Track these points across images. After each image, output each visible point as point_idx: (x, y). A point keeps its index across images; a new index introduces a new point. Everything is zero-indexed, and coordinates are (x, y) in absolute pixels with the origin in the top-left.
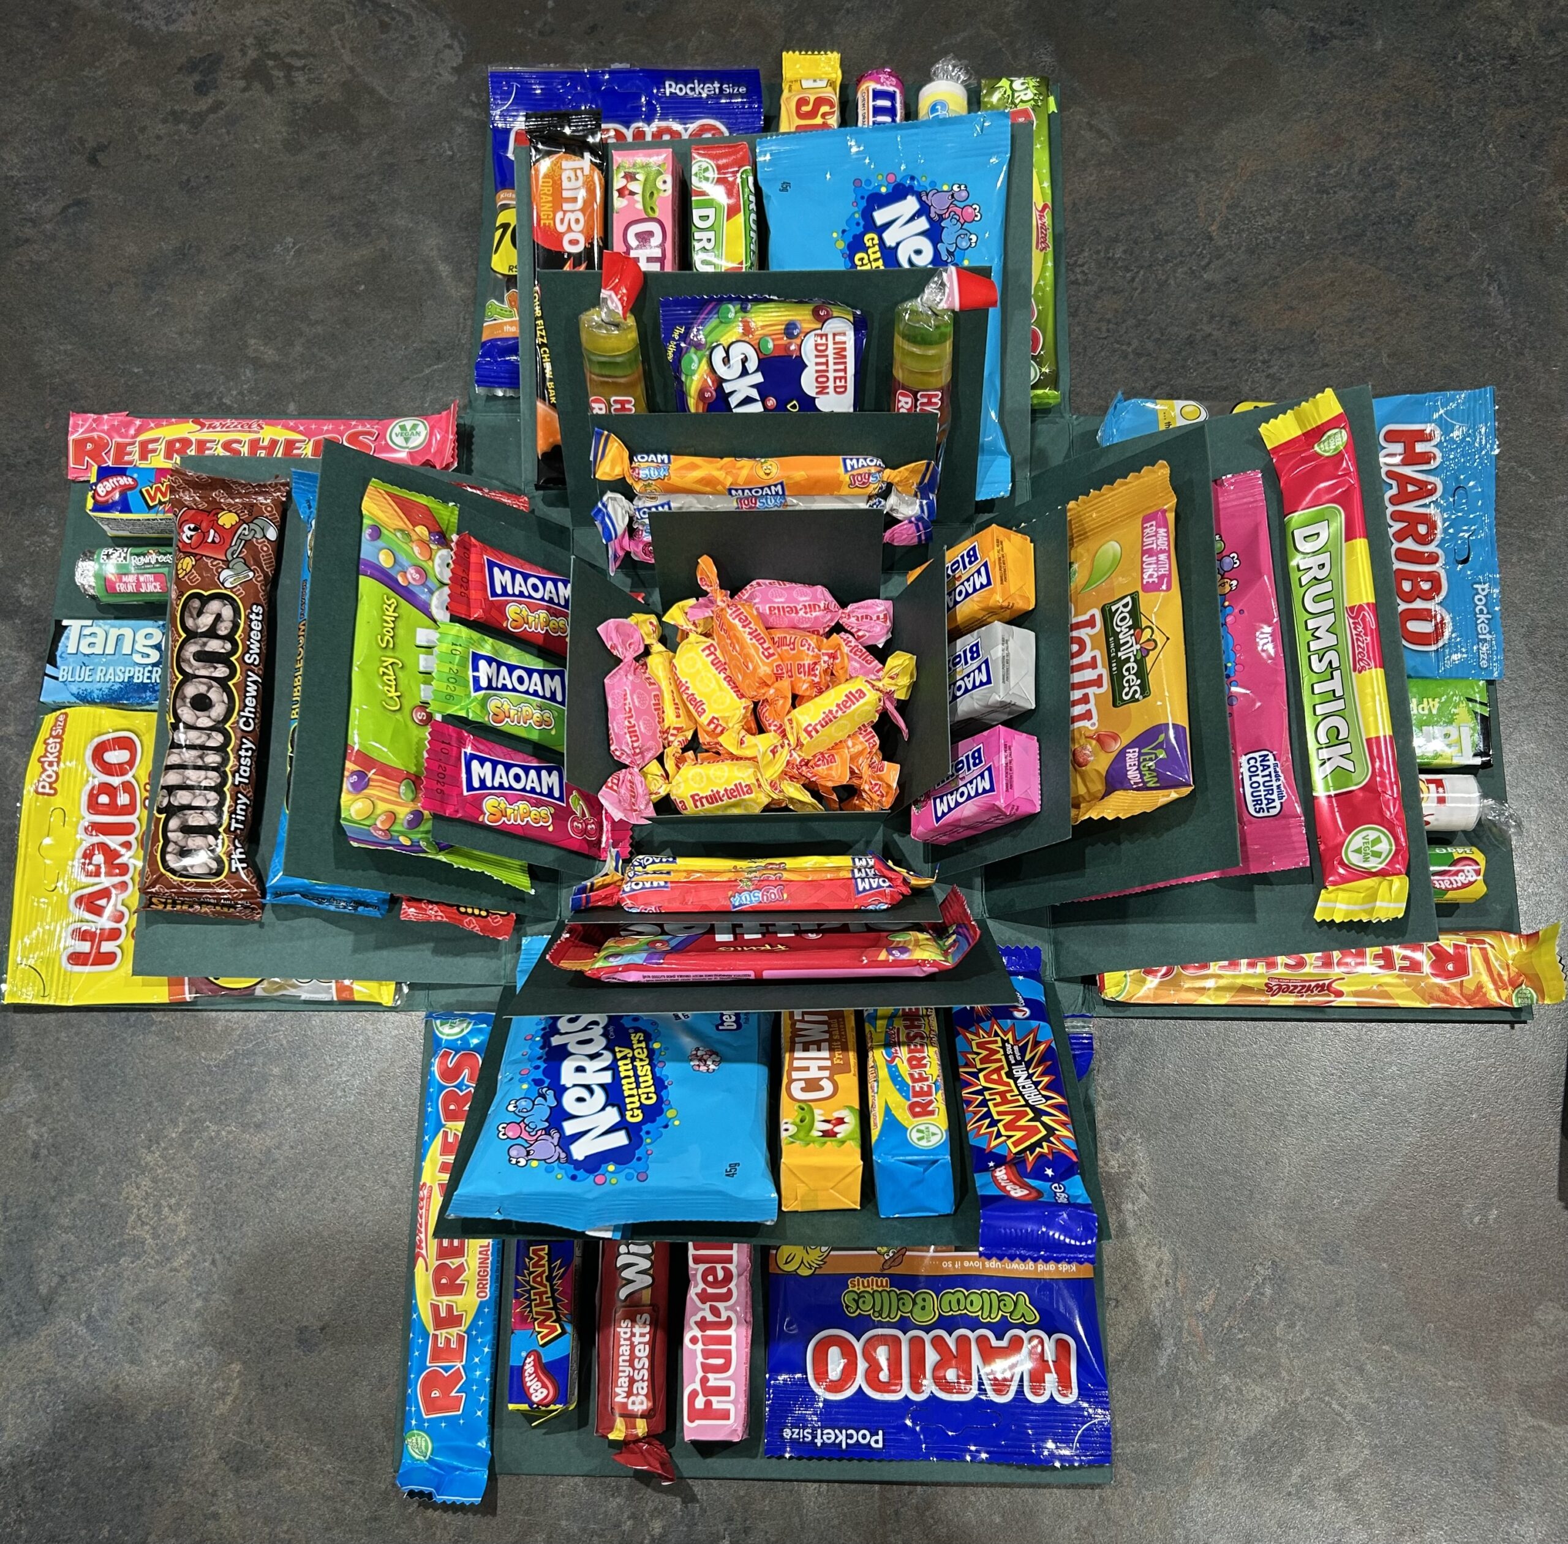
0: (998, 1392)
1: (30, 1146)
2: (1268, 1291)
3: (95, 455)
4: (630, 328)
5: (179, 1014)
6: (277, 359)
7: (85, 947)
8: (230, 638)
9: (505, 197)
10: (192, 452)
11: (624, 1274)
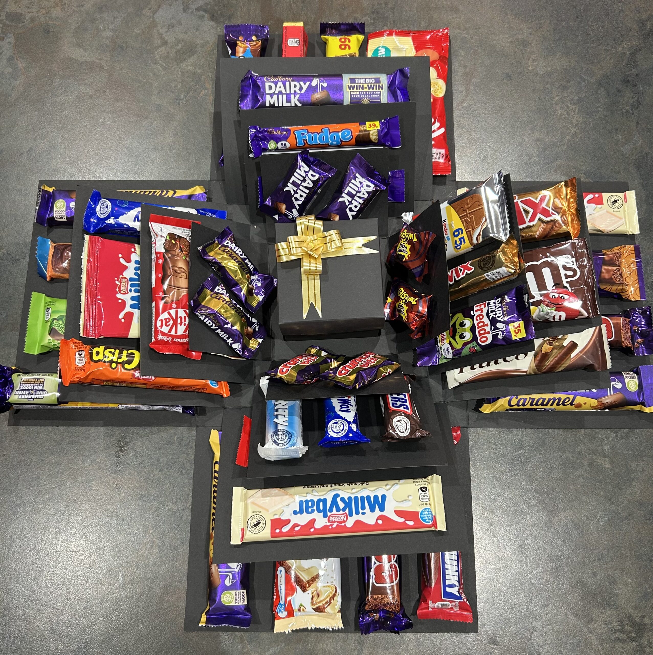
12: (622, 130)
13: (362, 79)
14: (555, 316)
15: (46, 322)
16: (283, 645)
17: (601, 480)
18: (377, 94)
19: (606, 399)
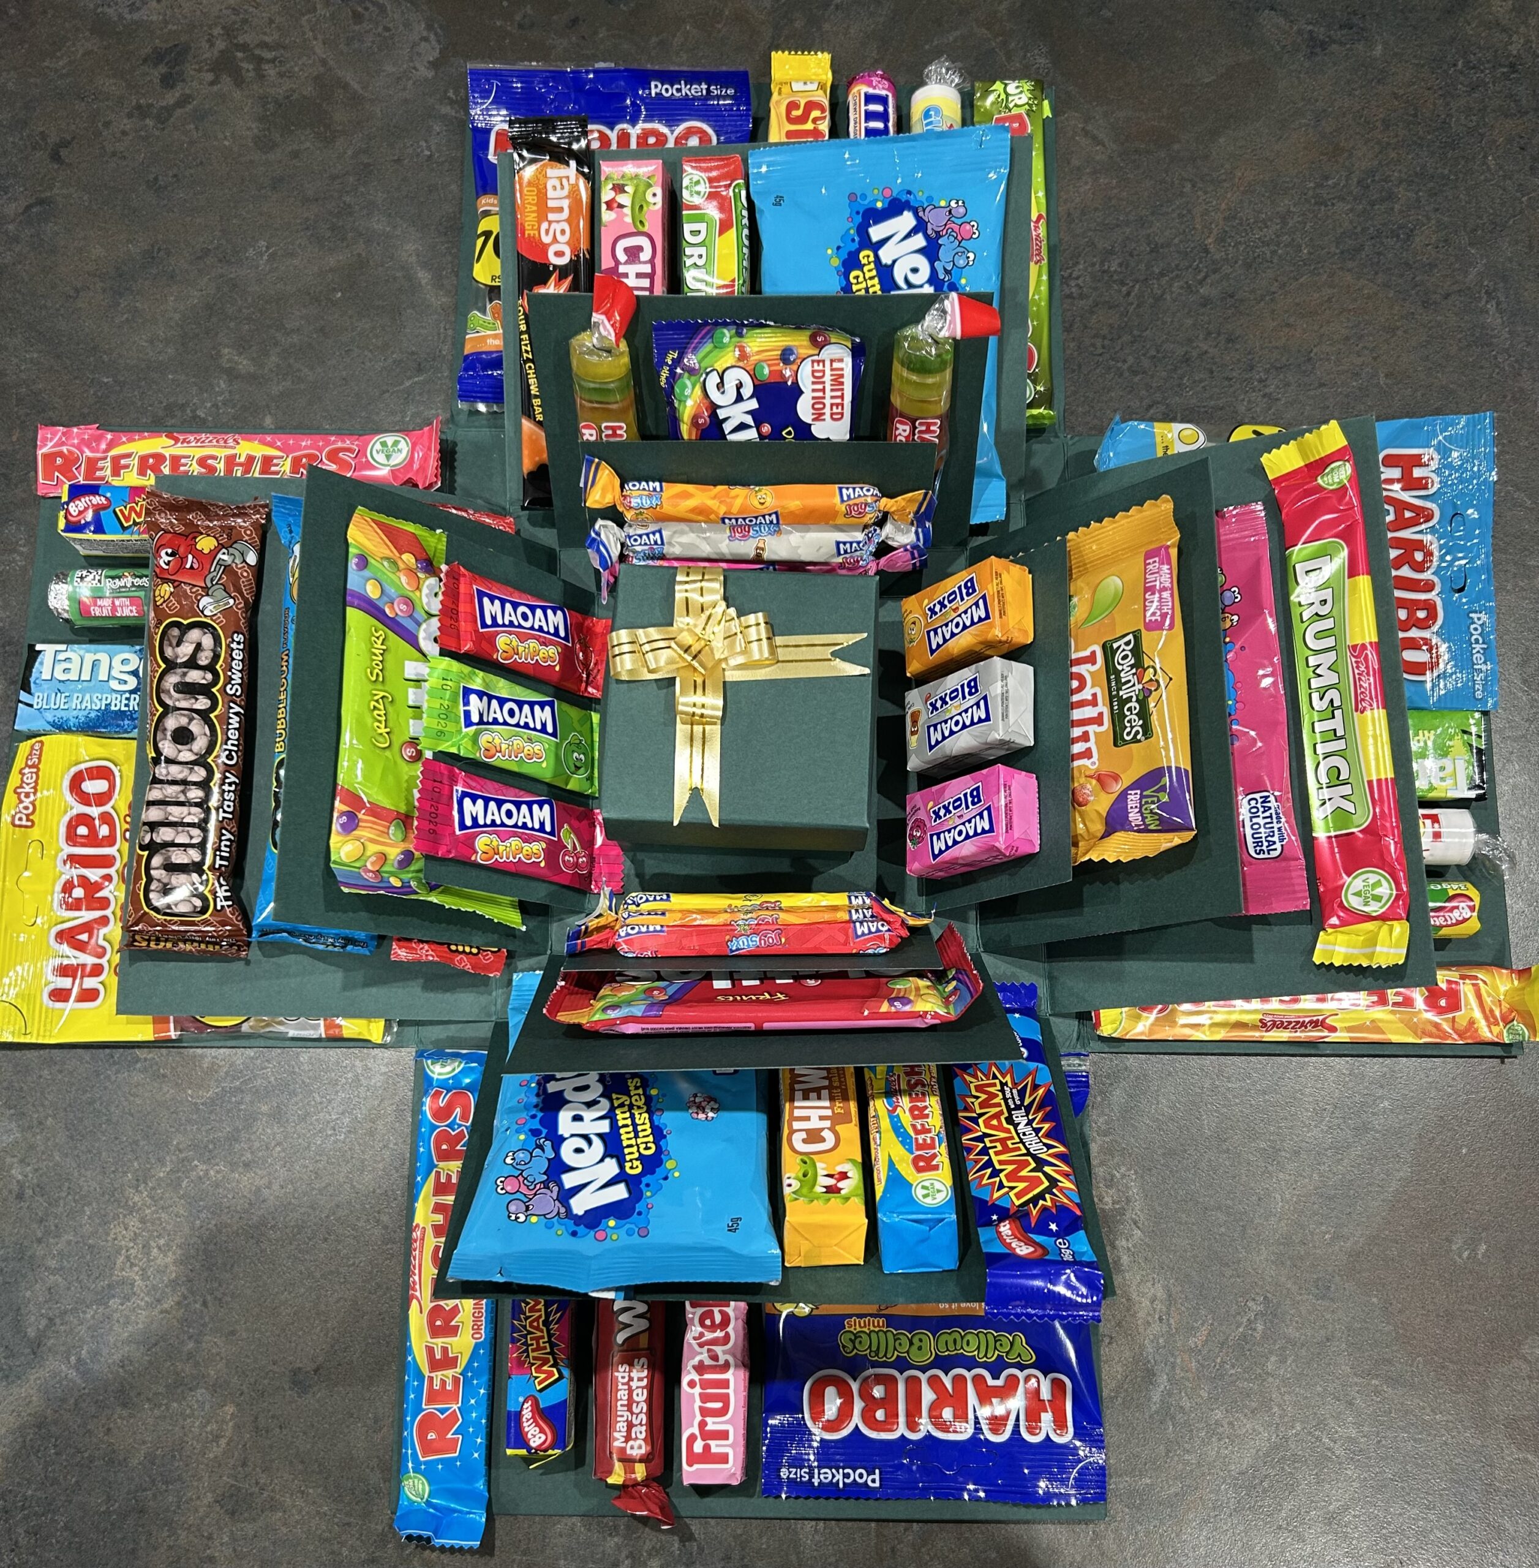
0: (994, 1431)
1: (15, 1187)
2: (1260, 1327)
3: (66, 470)
4: (622, 353)
5: (164, 1051)
6: (252, 369)
7: (65, 983)
8: (211, 668)
9: (487, 202)
10: (166, 470)
11: (621, 1318)
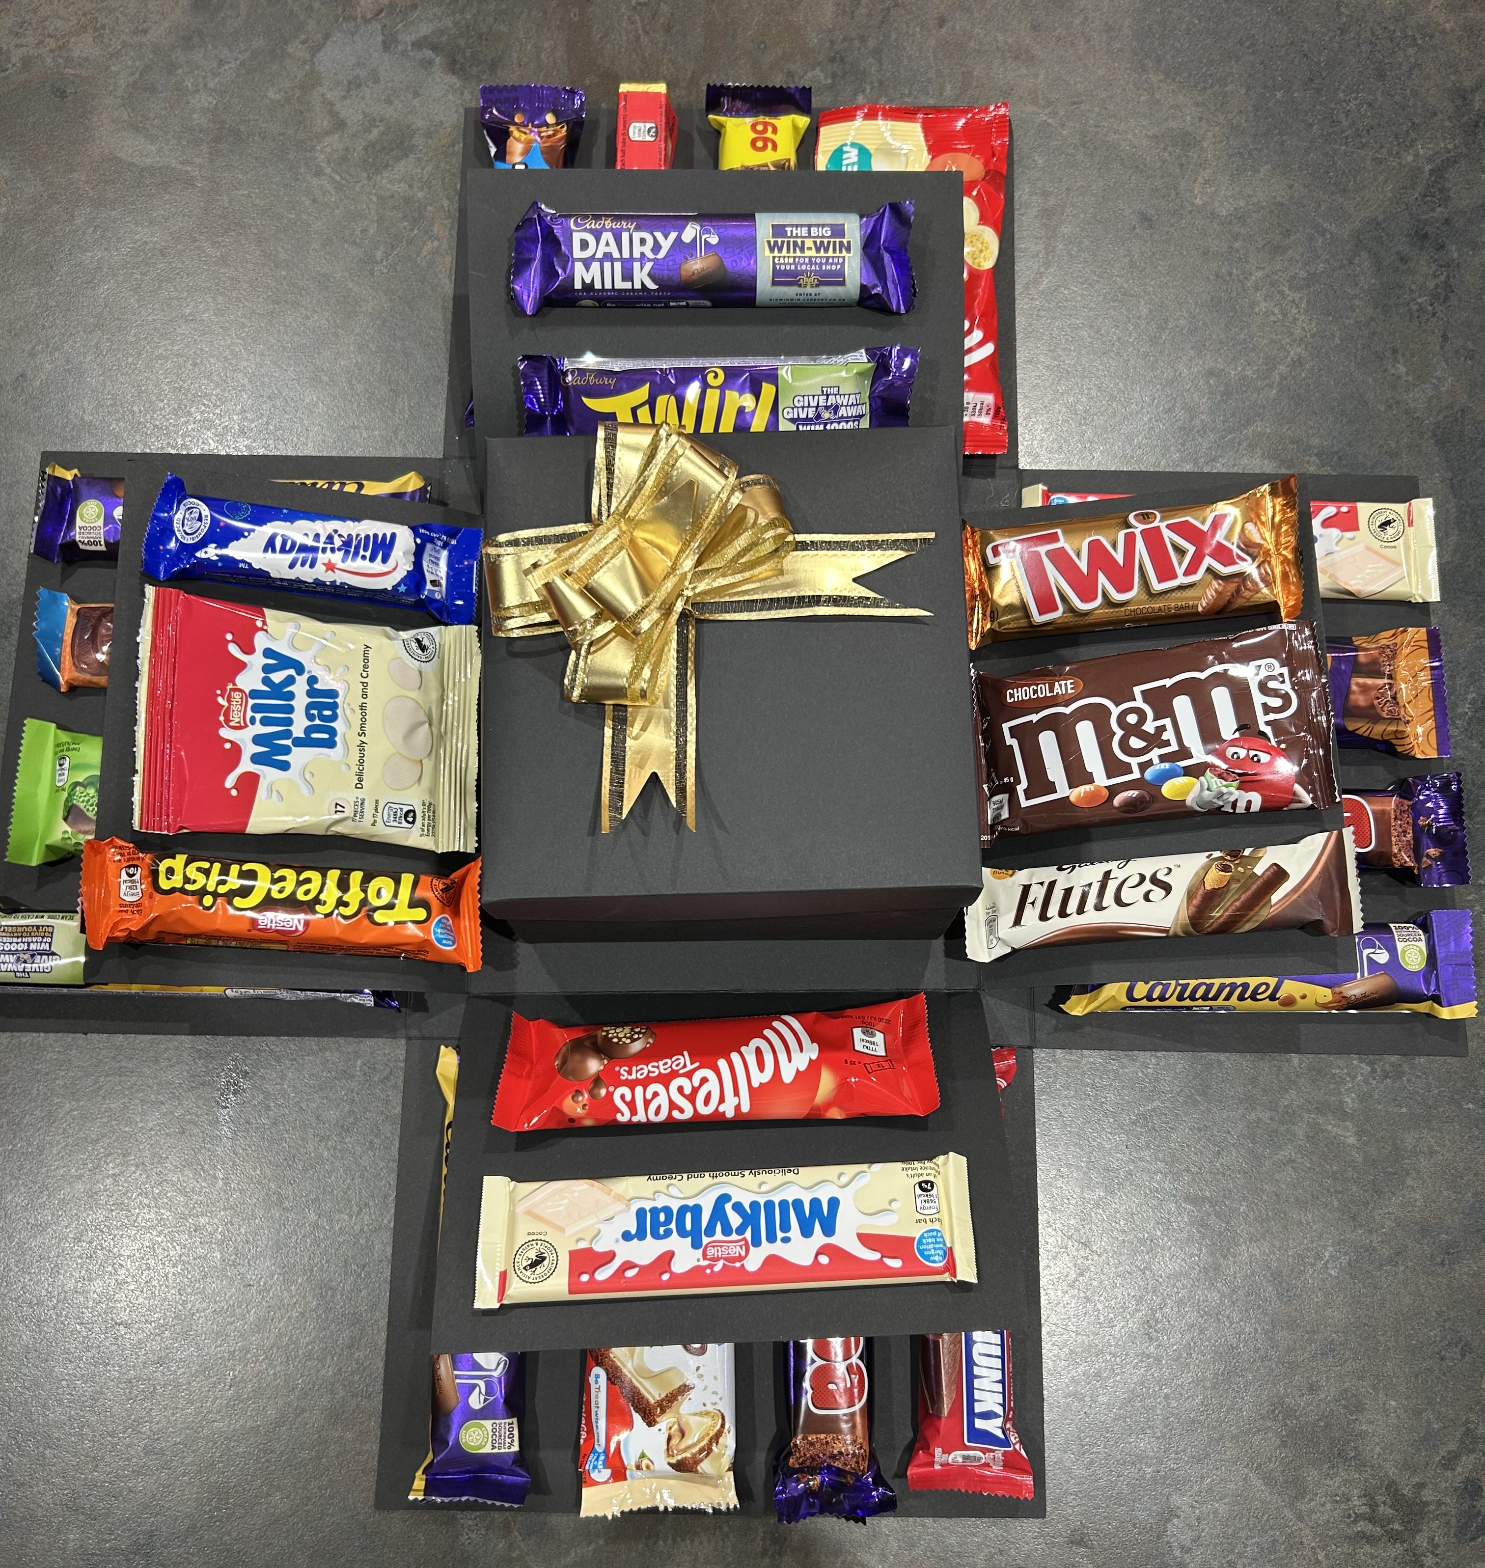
12: (1408, 354)
13: (802, 226)
14: (1236, 801)
15: (57, 791)
16: (601, 1543)
17: (1334, 1173)
18: (837, 264)
19: (1351, 988)
